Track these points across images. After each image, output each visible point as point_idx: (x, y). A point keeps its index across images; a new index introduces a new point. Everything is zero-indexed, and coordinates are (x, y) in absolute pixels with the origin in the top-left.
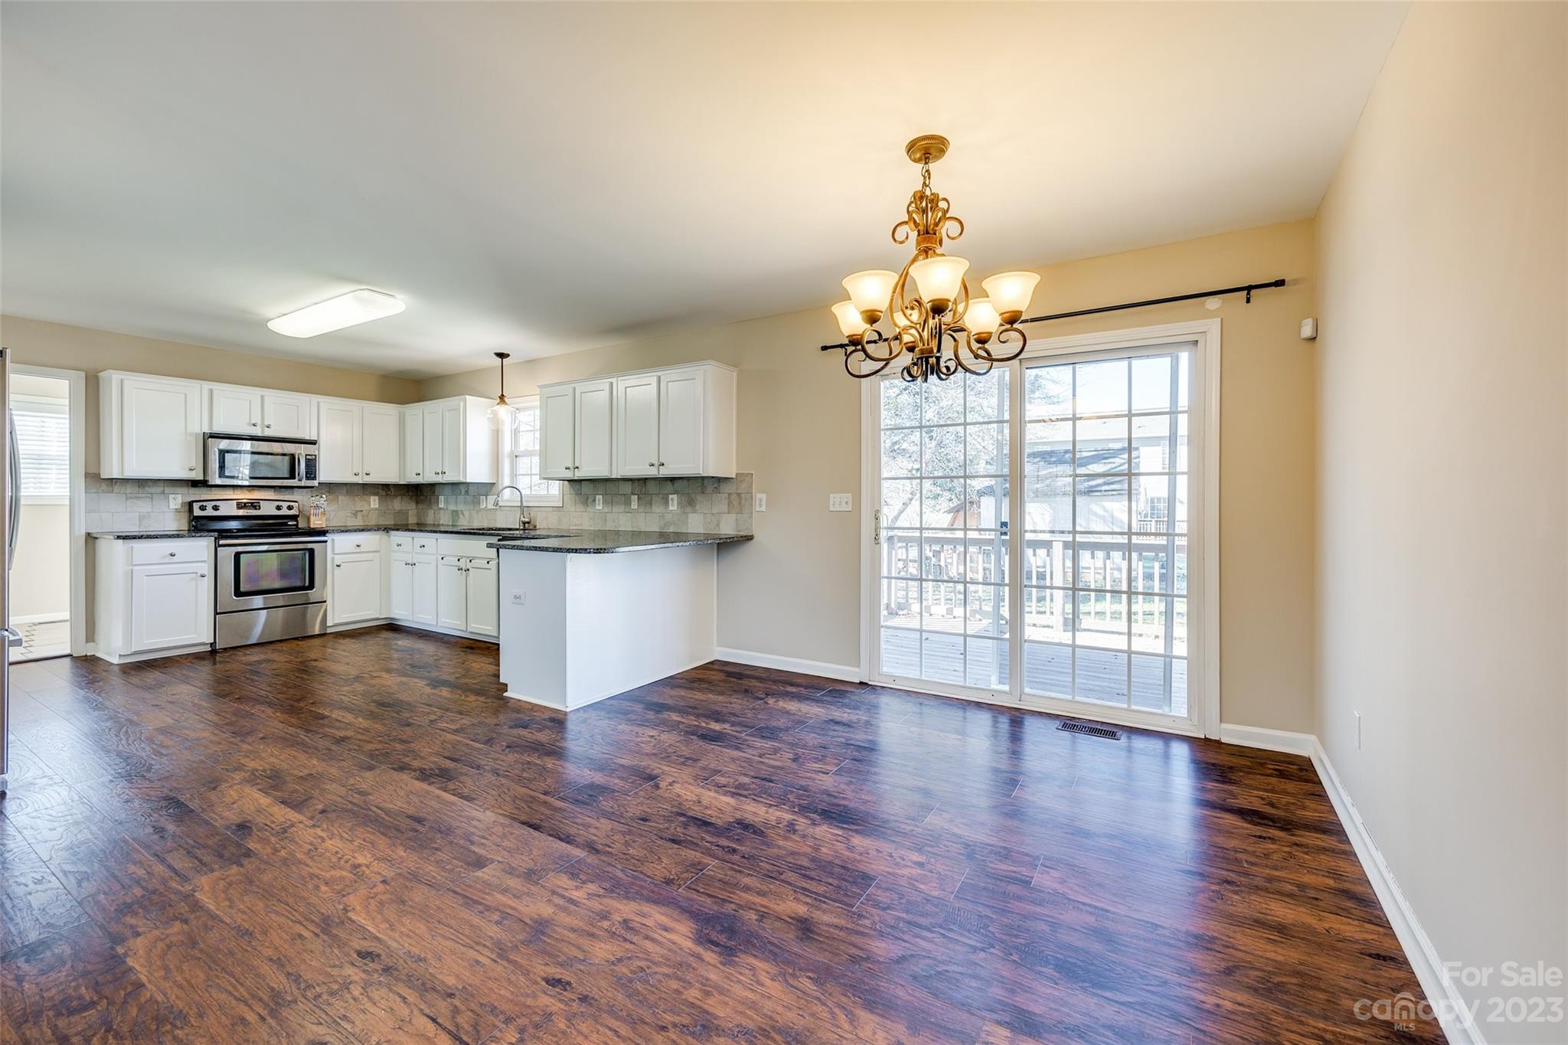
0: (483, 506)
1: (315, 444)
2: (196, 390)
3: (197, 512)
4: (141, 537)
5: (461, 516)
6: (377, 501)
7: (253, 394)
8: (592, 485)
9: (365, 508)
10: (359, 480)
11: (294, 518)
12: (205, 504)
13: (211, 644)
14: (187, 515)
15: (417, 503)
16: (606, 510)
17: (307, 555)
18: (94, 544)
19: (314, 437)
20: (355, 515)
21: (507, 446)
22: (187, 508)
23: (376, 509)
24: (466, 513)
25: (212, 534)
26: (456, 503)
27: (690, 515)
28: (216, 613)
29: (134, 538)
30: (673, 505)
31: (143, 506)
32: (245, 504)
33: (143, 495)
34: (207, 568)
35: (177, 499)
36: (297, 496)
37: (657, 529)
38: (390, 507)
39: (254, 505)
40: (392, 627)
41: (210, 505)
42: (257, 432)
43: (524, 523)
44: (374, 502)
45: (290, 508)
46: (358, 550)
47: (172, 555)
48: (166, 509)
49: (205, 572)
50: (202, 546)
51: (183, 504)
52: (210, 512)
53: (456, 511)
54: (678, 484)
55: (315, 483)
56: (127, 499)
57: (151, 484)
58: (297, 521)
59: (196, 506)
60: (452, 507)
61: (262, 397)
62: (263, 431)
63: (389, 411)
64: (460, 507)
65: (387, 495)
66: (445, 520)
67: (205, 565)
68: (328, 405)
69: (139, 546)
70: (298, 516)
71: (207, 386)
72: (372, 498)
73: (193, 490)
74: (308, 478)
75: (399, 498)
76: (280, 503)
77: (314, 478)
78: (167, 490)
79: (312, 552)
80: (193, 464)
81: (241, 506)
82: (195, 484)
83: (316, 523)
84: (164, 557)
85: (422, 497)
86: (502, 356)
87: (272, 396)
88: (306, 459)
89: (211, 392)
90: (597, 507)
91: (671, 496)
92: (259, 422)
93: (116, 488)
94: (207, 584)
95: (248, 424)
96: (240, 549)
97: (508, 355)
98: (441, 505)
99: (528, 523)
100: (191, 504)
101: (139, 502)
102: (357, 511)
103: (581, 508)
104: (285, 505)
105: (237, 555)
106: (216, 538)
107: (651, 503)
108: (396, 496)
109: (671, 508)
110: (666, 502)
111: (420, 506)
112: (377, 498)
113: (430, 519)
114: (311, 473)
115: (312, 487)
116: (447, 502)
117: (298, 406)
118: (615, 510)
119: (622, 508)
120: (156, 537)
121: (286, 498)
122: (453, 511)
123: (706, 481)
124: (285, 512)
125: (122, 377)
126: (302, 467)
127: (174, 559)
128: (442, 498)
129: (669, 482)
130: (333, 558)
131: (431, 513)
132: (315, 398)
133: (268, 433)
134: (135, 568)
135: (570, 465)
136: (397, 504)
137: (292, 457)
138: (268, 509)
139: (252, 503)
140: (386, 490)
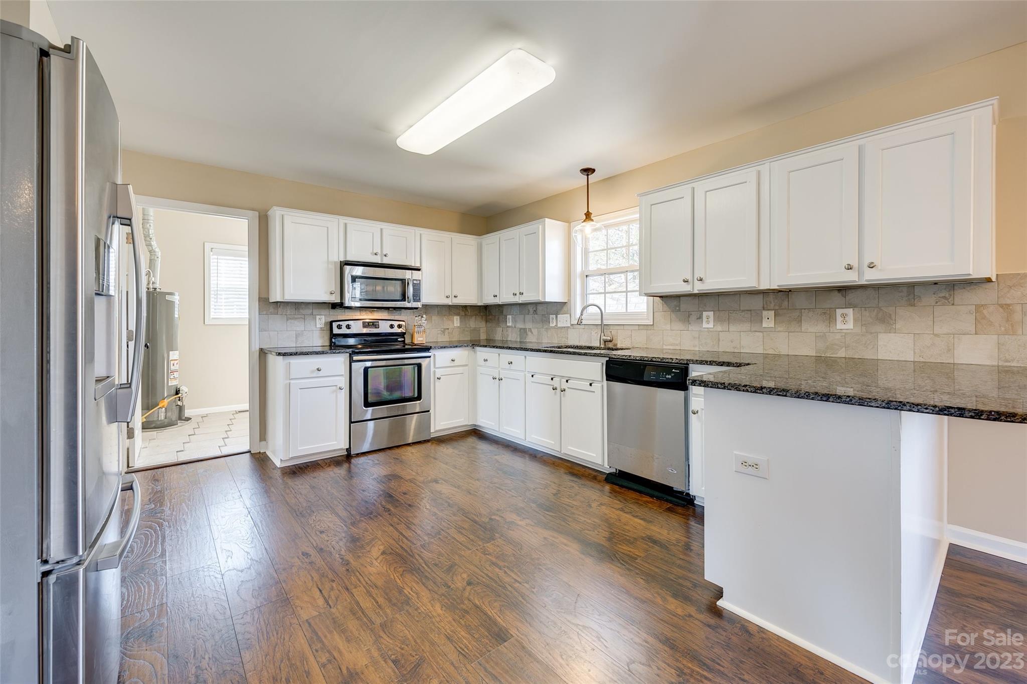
0: (552, 325)
1: (419, 270)
2: (334, 223)
3: (336, 331)
4: (296, 354)
5: (529, 333)
6: (459, 320)
7: (374, 227)
8: (696, 301)
9: (451, 327)
10: (449, 302)
11: (402, 335)
12: (340, 323)
13: (347, 449)
14: (329, 332)
15: (486, 321)
16: (719, 328)
17: (416, 368)
18: (265, 356)
19: (418, 265)
20: (443, 332)
21: (579, 267)
22: (329, 326)
23: (458, 327)
24: (535, 331)
25: (348, 350)
26: (524, 321)
27: (881, 336)
28: (351, 422)
29: (291, 354)
30: (845, 322)
31: (298, 326)
32: (368, 323)
33: (299, 316)
34: (343, 382)
35: (321, 320)
36: (404, 316)
37: (813, 353)
38: (468, 325)
39: (374, 324)
40: (476, 433)
41: (344, 324)
42: (377, 260)
43: (605, 342)
44: (456, 321)
45: (399, 326)
46: (453, 364)
47: (319, 370)
48: (314, 328)
49: (343, 385)
50: (339, 361)
51: (326, 324)
52: (344, 331)
53: (525, 329)
54: (852, 296)
55: (419, 305)
56: (287, 320)
57: (303, 306)
58: (404, 338)
59: (335, 325)
60: (520, 325)
61: (381, 230)
62: (382, 260)
63: (468, 242)
64: (528, 326)
65: (465, 315)
66: (513, 337)
67: (343, 379)
68: (428, 235)
69: (295, 361)
70: (404, 333)
71: (343, 220)
72: (455, 317)
73: (333, 312)
74: (415, 300)
75: (474, 318)
76: (393, 323)
77: (419, 300)
78: (315, 312)
79: (419, 366)
80: (333, 289)
81: (366, 325)
82: (334, 306)
83: (419, 339)
84: (313, 372)
85: (490, 317)
86: (588, 171)
87: (390, 229)
88: (413, 283)
89: (346, 225)
90: (705, 325)
91: (839, 312)
92: (379, 252)
93: (280, 311)
94: (343, 396)
95: (372, 253)
96: (369, 364)
97: (593, 171)
98: (510, 324)
99: (610, 341)
100: (331, 323)
101: (296, 322)
102: (445, 329)
103: (678, 326)
104: (396, 324)
105: (366, 370)
106: (350, 354)
107: (799, 320)
108: (472, 316)
109: (840, 326)
110: (830, 317)
111: (489, 325)
112: (458, 317)
113: (498, 336)
114: (417, 297)
115: (416, 308)
116: (514, 321)
117: (406, 238)
118: (733, 328)
119: (746, 326)
120: (307, 354)
121: (397, 318)
122: (521, 329)
123: (917, 289)
124: (396, 330)
125: (283, 213)
126: (410, 291)
127: (321, 373)
128: (510, 317)
129: (836, 293)
130: (434, 372)
131: (499, 330)
132: (419, 231)
133: (386, 261)
134: (292, 382)
135: (689, 277)
136: (475, 323)
137: (403, 281)
138: (384, 328)
139: (373, 323)
140: (465, 310)
